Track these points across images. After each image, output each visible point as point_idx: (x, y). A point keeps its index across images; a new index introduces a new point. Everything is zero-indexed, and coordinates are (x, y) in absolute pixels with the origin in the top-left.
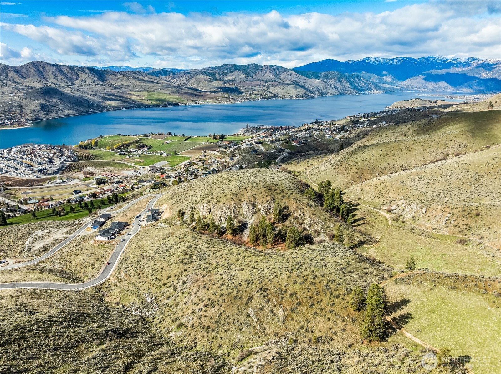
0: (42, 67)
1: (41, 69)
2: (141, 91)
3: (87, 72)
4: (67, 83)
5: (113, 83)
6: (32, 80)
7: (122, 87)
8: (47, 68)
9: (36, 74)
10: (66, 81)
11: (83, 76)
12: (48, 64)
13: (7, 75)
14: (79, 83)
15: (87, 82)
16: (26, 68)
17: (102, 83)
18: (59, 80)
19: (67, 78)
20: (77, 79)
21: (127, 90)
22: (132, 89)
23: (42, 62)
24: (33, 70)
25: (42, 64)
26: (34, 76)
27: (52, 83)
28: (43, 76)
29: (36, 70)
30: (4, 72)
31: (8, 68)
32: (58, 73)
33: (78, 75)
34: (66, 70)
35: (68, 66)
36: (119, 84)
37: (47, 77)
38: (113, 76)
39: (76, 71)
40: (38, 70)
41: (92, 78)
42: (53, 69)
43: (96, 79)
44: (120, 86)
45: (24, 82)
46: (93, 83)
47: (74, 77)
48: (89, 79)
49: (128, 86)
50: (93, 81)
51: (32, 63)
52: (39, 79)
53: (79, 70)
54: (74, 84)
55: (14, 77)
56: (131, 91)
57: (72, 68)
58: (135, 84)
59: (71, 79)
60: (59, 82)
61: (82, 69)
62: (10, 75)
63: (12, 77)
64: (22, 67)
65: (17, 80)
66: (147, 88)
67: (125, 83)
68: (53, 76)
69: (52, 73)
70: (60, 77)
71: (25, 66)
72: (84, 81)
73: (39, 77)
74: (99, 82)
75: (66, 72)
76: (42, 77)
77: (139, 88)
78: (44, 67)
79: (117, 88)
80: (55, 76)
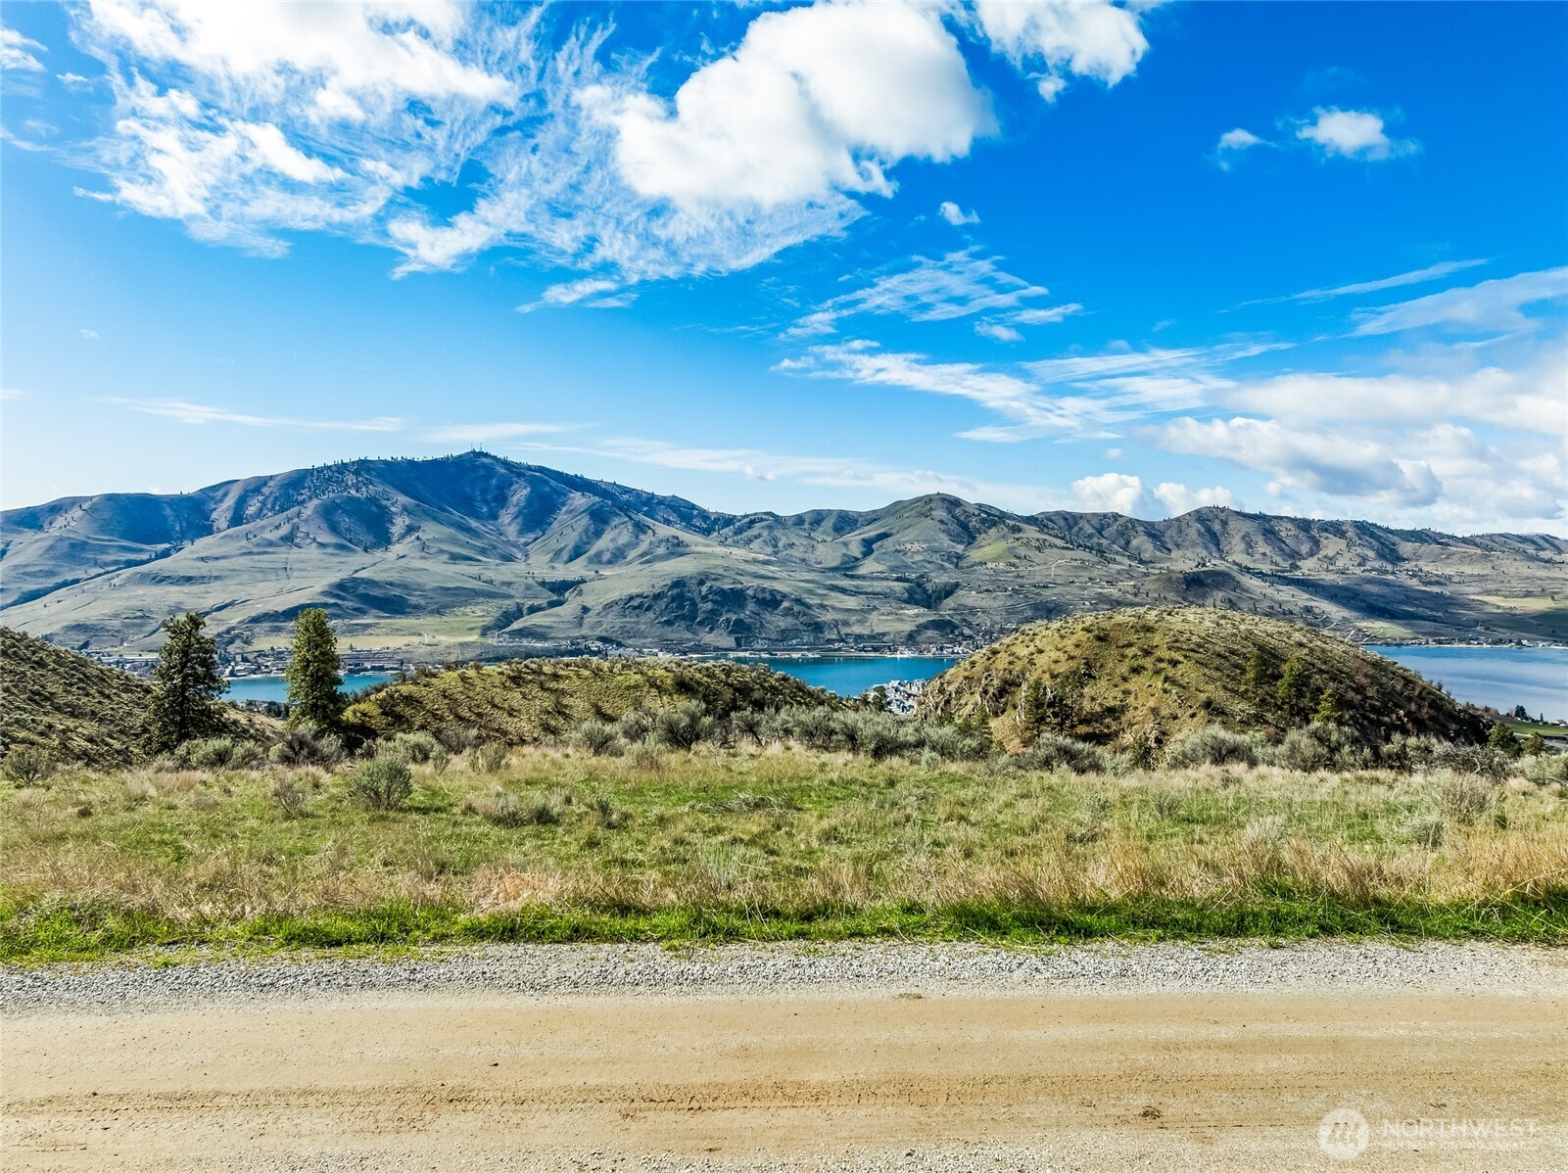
0: (1222, 521)
1: (1217, 527)
2: (1528, 594)
3: (1349, 534)
4: (1276, 564)
5: (1425, 569)
6: (1184, 556)
7: (1456, 579)
8: (1233, 524)
9: (1200, 541)
10: (1279, 559)
11: (1331, 545)
12: (1238, 513)
13: (1128, 543)
14: (1312, 566)
15: (1340, 564)
16: (1179, 526)
17: (1389, 568)
18: (1258, 556)
19: (1283, 550)
20: (1312, 554)
21: (1470, 589)
22: (1492, 586)
23: (1223, 510)
24: (1193, 530)
25: (1222, 516)
26: (1194, 545)
27: (1235, 563)
28: (1218, 545)
29: (1202, 530)
30: (1123, 534)
31: (1134, 527)
32: (1260, 539)
33: (1316, 543)
34: (1285, 531)
35: (1293, 520)
36: (1448, 571)
37: (1225, 549)
38: (1434, 546)
39: (1314, 533)
40: (1209, 530)
41: (1359, 550)
42: (1248, 526)
43: (1371, 554)
44: (1450, 578)
45: (1161, 560)
46: (1360, 565)
47: (1305, 549)
48: (1347, 555)
49: (1481, 578)
50: (1359, 560)
51: (1197, 512)
52: (1204, 553)
53: (1326, 530)
54: (1298, 568)
55: (1143, 548)
56: (1489, 593)
57: (1304, 525)
58: (1512, 571)
59: (1294, 555)
60: (1255, 561)
61: (1336, 528)
62: (1134, 542)
63: (1138, 548)
64: (1169, 523)
65: (1146, 556)
66: (1549, 586)
67: (1468, 570)
68: (1242, 546)
69: (1243, 538)
70: (1262, 547)
71: (1178, 519)
72: (1331, 560)
73: (1206, 548)
74: (1377, 564)
75: (1283, 534)
76: (1213, 548)
77: (1519, 586)
78: (1224, 523)
79: (1438, 583)
80: (1249, 546)
